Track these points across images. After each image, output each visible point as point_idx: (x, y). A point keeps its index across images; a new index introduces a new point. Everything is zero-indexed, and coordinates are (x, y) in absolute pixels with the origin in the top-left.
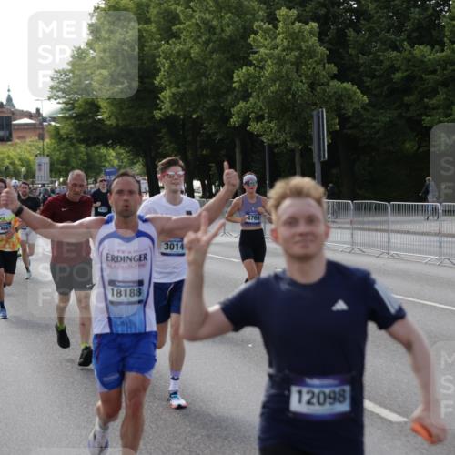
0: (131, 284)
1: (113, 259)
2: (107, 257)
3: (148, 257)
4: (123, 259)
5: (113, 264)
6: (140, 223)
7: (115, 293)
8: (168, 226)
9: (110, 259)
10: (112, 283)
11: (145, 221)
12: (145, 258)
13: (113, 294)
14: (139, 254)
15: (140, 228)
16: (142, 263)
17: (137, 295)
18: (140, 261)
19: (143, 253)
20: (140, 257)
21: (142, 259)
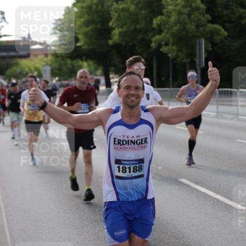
0: (135, 162)
1: (119, 143)
2: (115, 141)
3: (149, 141)
4: (127, 142)
5: (119, 146)
6: (142, 112)
7: (121, 169)
8: (165, 115)
9: (116, 143)
10: (118, 162)
11: (146, 111)
12: (146, 141)
13: (119, 171)
14: (140, 138)
15: (142, 117)
16: (143, 145)
17: (139, 171)
18: (142, 144)
19: (144, 137)
20: (142, 141)
21: (143, 142)
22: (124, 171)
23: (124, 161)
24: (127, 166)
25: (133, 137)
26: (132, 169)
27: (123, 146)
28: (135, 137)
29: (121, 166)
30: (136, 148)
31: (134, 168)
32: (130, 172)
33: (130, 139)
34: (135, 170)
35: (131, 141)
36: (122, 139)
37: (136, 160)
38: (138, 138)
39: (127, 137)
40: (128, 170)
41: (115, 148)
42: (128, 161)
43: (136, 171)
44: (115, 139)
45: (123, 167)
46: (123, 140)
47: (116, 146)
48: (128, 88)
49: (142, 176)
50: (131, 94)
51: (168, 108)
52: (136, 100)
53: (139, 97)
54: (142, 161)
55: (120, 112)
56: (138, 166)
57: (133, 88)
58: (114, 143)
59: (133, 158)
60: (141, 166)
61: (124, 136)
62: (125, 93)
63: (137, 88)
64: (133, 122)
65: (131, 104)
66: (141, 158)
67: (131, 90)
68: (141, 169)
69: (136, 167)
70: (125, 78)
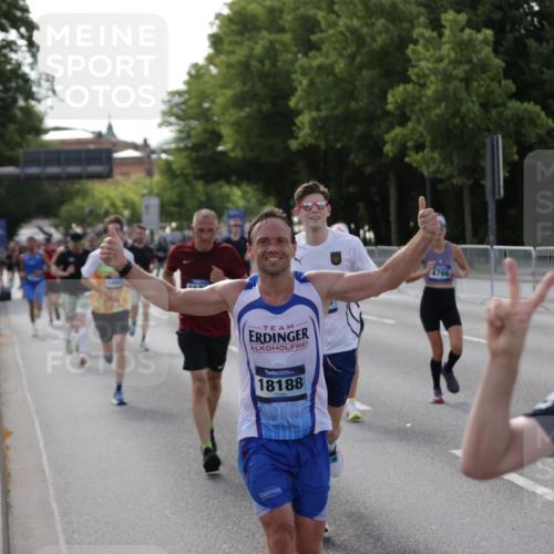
1: (258, 339)
2: (251, 336)
3: (310, 333)
4: (272, 338)
5: (259, 345)
6: (296, 282)
7: (265, 385)
8: (338, 286)
9: (254, 338)
10: (260, 371)
11: (304, 280)
12: (305, 335)
13: (262, 389)
14: (295, 329)
15: (296, 292)
16: (301, 342)
17: (297, 388)
18: (298, 339)
19: (301, 327)
20: (298, 334)
21: (300, 336)
22: (270, 387)
23: (270, 370)
24: (275, 380)
25: (282, 328)
26: (284, 384)
27: (265, 345)
28: (285, 327)
29: (265, 380)
30: (289, 346)
31: (287, 382)
32: (280, 389)
33: (277, 331)
34: (290, 386)
35: (279, 335)
36: (262, 331)
37: (290, 369)
38: (291, 330)
39: (272, 328)
40: (276, 385)
41: (252, 348)
42: (276, 370)
43: (292, 389)
44: (251, 332)
45: (267, 382)
46: (265, 335)
47: (255, 344)
48: (264, 241)
49: (303, 397)
50: (271, 253)
51: (342, 275)
52: (281, 262)
53: (285, 257)
54: (300, 370)
55: (257, 287)
56: (294, 378)
57: (273, 242)
58: (251, 340)
59: (285, 366)
60: (301, 379)
61: (266, 327)
62: (260, 250)
63: (280, 241)
64: (280, 302)
65: (271, 269)
66: (299, 364)
67: (270, 244)
68: (300, 384)
69: (292, 381)
70: (258, 225)
